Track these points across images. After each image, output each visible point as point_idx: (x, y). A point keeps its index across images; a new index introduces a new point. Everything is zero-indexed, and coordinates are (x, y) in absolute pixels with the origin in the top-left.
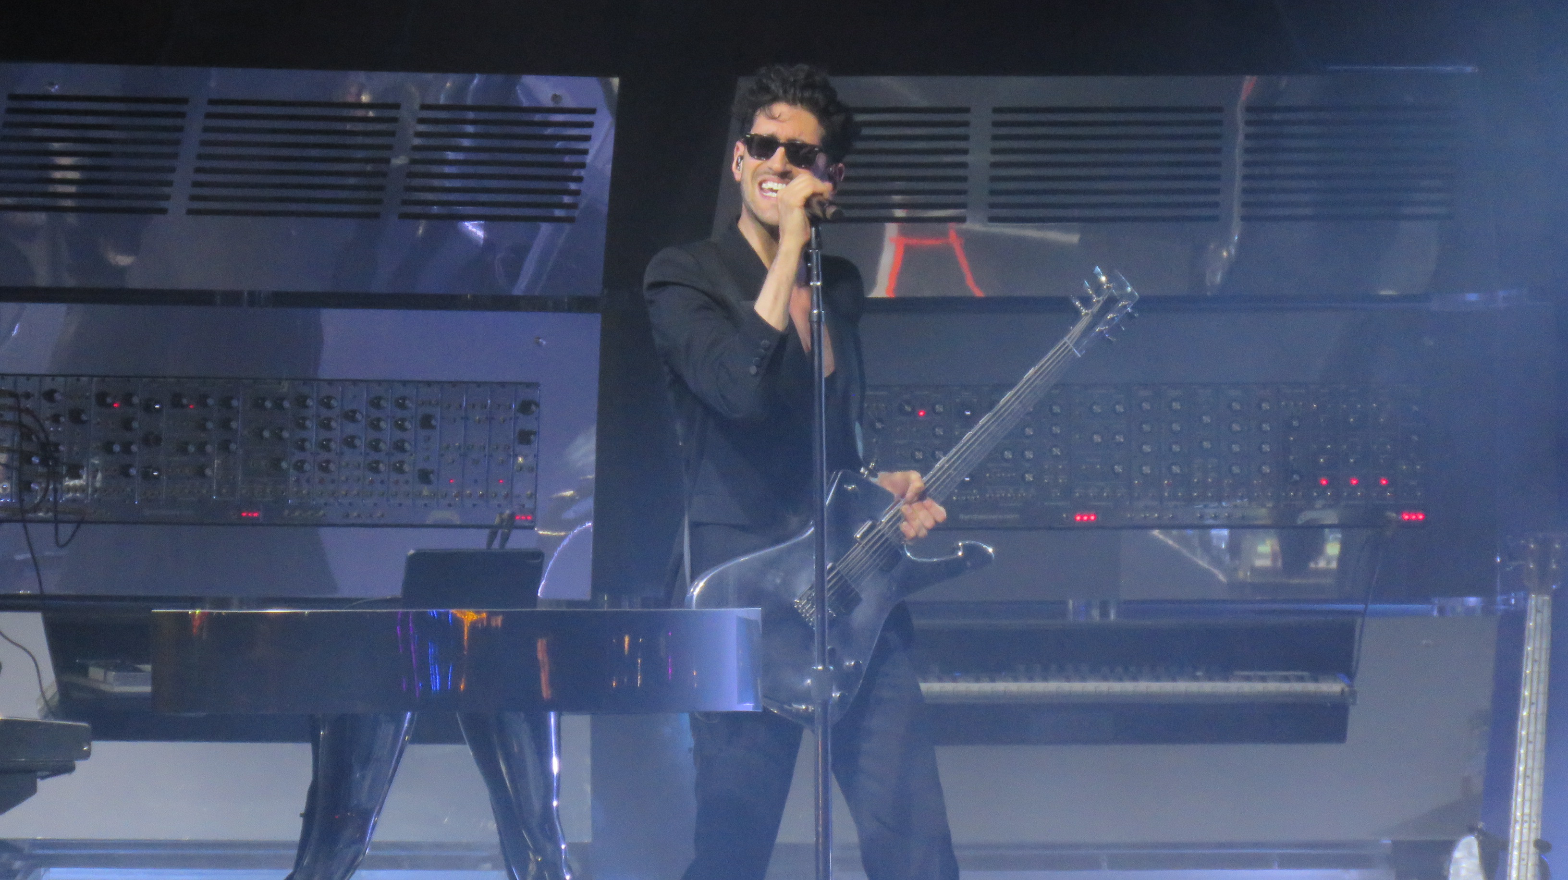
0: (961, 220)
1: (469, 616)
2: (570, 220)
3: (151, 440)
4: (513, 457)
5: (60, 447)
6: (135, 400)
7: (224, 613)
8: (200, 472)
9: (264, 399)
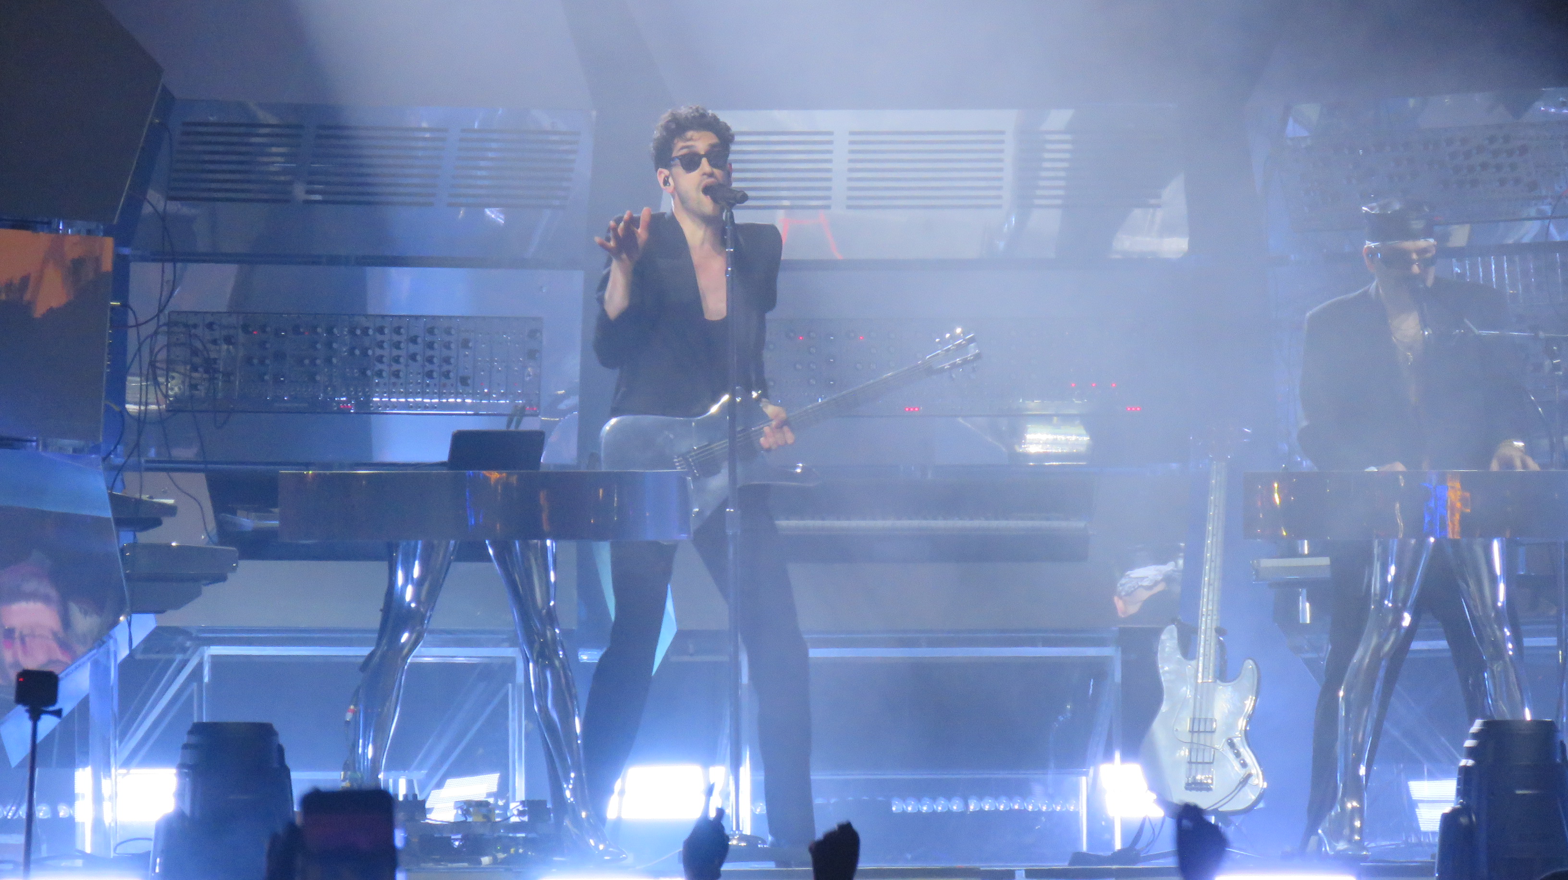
0: (828, 207)
1: (494, 476)
3: (279, 356)
4: (525, 367)
5: (218, 361)
6: (268, 329)
7: (328, 472)
8: (312, 378)
9: (355, 328)
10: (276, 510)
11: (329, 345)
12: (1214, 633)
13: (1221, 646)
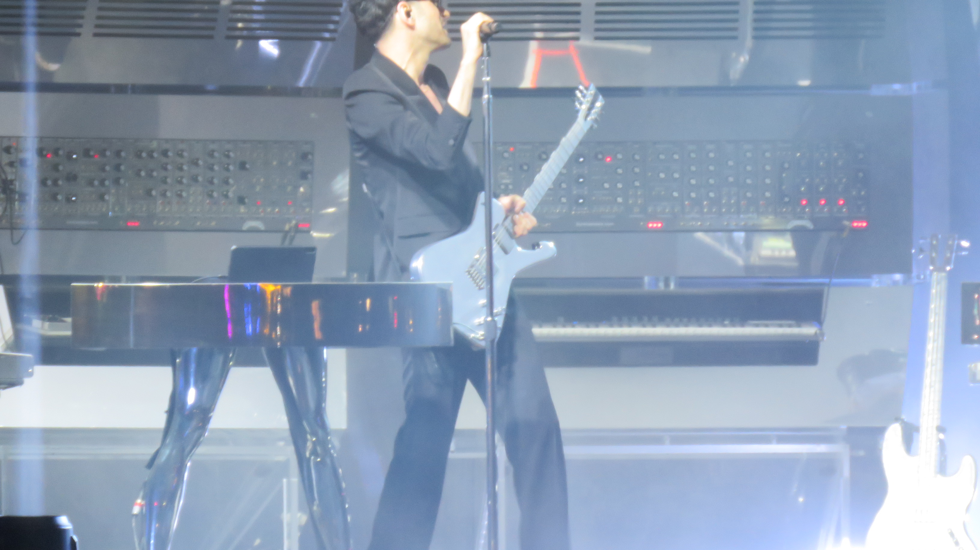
0: (577, 39)
1: (270, 287)
2: (332, 39)
3: (72, 178)
4: (297, 188)
5: (14, 182)
6: (61, 152)
7: (117, 285)
8: (101, 197)
9: (141, 152)
10: (69, 320)
11: (117, 168)
12: (935, 432)
13: (942, 445)
